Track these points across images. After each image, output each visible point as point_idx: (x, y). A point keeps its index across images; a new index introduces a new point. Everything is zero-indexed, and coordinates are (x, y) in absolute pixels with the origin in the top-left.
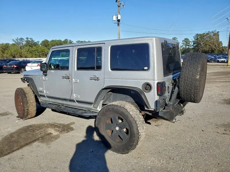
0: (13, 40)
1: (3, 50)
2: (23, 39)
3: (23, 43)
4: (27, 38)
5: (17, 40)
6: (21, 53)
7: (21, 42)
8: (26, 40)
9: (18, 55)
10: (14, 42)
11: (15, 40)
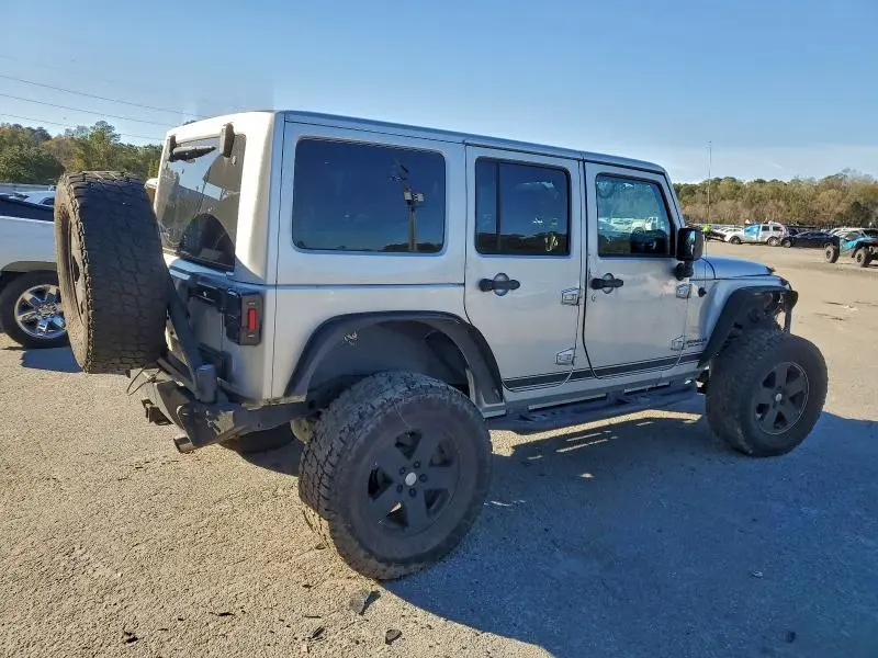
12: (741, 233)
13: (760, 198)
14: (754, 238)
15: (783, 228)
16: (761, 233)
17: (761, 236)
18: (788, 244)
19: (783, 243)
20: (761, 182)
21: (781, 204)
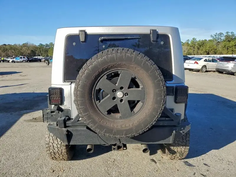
0: (212, 36)
1: (199, 47)
2: (222, 34)
3: (222, 38)
4: (227, 33)
5: (216, 35)
6: (216, 50)
7: (220, 37)
8: (226, 34)
9: (212, 52)
10: (212, 38)
11: (213, 35)
12: (14, 60)
13: (7, 50)
14: (18, 61)
15: (26, 57)
16: (20, 59)
17: (20, 60)
18: (28, 61)
19: (27, 62)
20: (5, 45)
21: (13, 51)
